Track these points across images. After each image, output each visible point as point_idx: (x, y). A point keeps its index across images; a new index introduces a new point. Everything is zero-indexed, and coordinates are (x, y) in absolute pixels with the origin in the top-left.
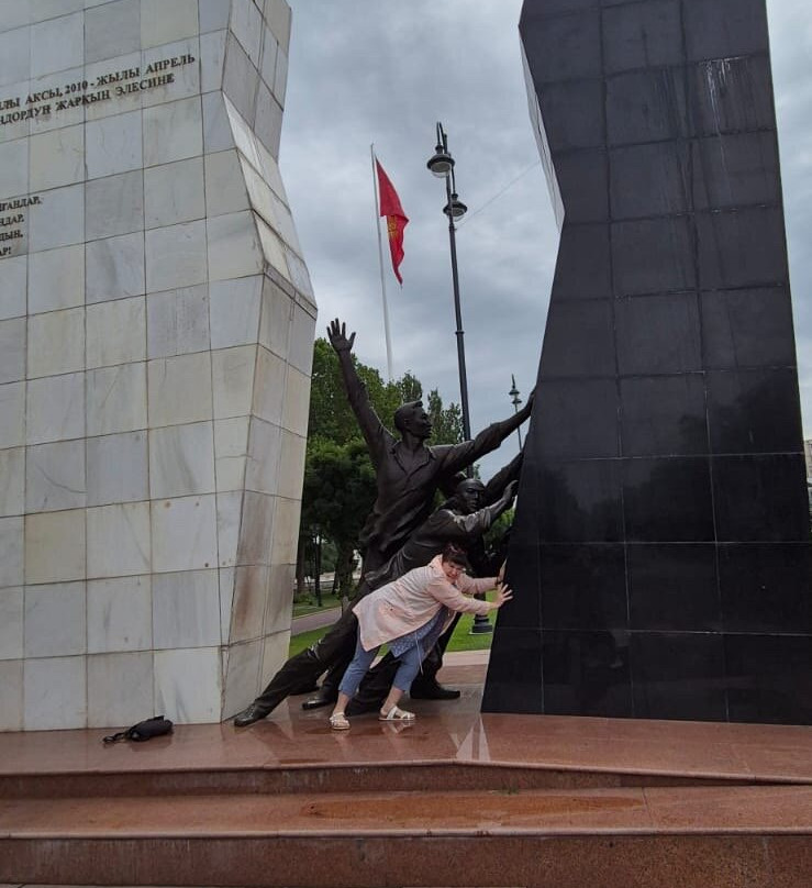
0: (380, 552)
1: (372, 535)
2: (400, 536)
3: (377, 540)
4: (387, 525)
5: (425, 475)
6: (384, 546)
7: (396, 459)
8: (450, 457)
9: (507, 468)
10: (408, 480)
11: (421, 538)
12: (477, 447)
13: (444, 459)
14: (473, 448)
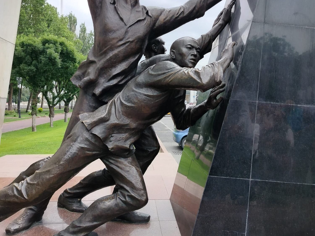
0: (94, 95)
1: (86, 79)
2: (114, 82)
3: (92, 84)
4: (102, 71)
5: (141, 30)
6: (98, 91)
7: (116, 9)
8: (162, 18)
9: (207, 35)
10: (126, 32)
11: (139, 85)
12: (186, 13)
13: (157, 19)
14: (183, 12)
